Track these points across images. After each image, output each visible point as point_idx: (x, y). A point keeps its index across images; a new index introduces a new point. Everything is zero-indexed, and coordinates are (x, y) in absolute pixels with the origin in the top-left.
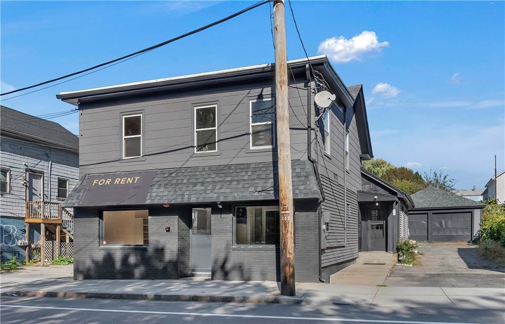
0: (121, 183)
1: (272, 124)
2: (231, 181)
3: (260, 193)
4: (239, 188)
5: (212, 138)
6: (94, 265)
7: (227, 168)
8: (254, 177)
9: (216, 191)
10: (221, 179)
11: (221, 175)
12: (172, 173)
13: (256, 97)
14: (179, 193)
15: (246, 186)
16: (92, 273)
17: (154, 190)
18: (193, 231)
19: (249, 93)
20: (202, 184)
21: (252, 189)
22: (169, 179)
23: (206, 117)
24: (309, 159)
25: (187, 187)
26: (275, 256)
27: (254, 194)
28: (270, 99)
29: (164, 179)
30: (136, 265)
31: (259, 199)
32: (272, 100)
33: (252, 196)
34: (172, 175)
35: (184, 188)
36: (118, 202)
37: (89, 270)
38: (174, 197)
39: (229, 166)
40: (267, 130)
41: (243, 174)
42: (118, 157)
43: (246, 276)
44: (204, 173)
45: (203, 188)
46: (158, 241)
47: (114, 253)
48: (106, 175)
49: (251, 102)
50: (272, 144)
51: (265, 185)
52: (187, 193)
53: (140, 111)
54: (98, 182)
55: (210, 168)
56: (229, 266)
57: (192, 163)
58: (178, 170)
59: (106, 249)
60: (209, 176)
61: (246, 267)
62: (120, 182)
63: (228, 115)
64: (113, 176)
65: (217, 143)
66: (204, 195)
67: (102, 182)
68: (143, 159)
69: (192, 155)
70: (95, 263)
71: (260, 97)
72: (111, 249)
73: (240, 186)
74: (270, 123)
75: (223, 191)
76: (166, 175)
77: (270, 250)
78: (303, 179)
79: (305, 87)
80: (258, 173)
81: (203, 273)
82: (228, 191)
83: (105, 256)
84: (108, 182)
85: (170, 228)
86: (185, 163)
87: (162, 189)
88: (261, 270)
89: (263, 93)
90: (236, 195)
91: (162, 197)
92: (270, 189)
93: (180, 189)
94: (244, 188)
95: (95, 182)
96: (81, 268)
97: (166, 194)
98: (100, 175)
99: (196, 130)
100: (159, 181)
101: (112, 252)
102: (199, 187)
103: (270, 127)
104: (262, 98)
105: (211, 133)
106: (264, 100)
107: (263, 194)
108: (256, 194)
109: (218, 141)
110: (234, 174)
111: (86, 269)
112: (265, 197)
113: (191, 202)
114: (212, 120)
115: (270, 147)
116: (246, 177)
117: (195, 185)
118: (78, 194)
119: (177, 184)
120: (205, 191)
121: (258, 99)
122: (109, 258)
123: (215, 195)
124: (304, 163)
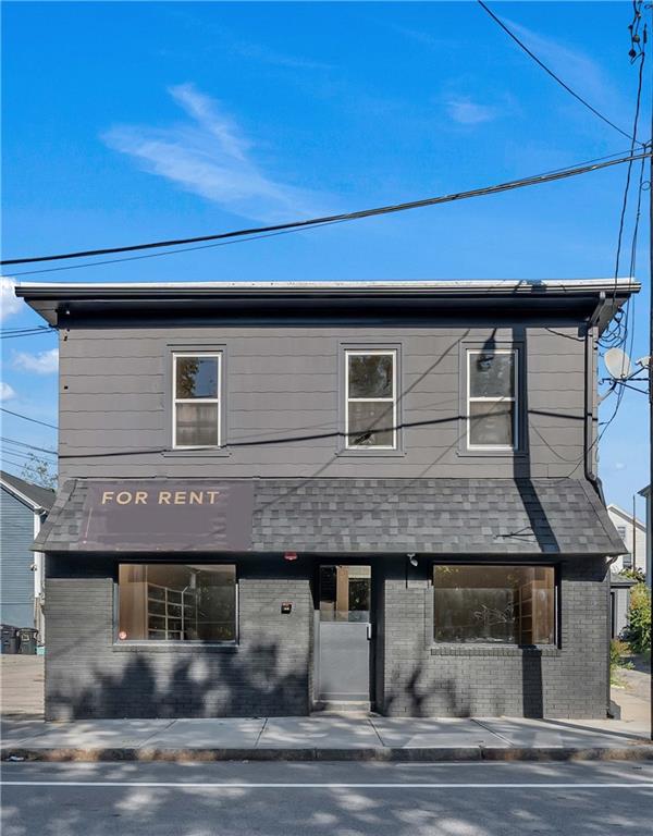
0: (176, 502)
1: (513, 403)
2: (437, 512)
3: (507, 539)
4: (459, 527)
5: (384, 420)
6: (99, 686)
7: (418, 484)
8: (483, 506)
9: (410, 530)
10: (414, 507)
11: (411, 499)
12: (296, 488)
13: (482, 345)
14: (326, 530)
15: (473, 523)
16: (96, 704)
17: (266, 522)
18: (321, 615)
19: (465, 335)
20: (375, 513)
21: (487, 531)
22: (293, 499)
23: (369, 375)
24: (588, 479)
25: (342, 519)
26: (521, 668)
27: (495, 541)
28: (509, 352)
29: (282, 500)
30: (208, 685)
31: (509, 552)
32: (513, 355)
33: (492, 544)
34: (299, 492)
35: (336, 521)
36: (185, 545)
37: (87, 696)
38: (318, 539)
39: (423, 482)
40: (503, 413)
41: (458, 498)
42: (159, 444)
43: (460, 706)
44: (370, 492)
45: (378, 523)
46: (261, 634)
47: (151, 660)
48: (133, 483)
49: (469, 353)
50: (513, 443)
51: (512, 523)
52: (346, 531)
53: (218, 347)
54: (115, 497)
55: (381, 482)
56: (423, 685)
57: (342, 470)
58: (308, 482)
59: (134, 650)
60: (384, 498)
61: (460, 688)
62: (172, 500)
63: (419, 377)
64: (153, 484)
65: (395, 432)
66: (386, 538)
67: (124, 498)
68: (225, 452)
69: (342, 452)
70: (106, 681)
71: (490, 344)
72: (145, 650)
73: (461, 523)
74: (509, 399)
75: (425, 531)
76: (284, 492)
77: (510, 654)
78: (586, 515)
79: (580, 336)
80: (490, 498)
81: (347, 703)
82: (437, 531)
83: (129, 664)
84: (142, 497)
85: (290, 606)
86: (325, 467)
87: (283, 521)
88: (491, 696)
89: (497, 338)
90: (457, 542)
91: (290, 536)
92: (525, 532)
93: (327, 522)
94: (469, 527)
95: (105, 497)
96: (66, 690)
97: (297, 532)
98: (115, 482)
99: (347, 400)
100: (269, 503)
101: (147, 655)
102: (368, 521)
103: (509, 408)
104: (494, 348)
105: (384, 409)
106: (497, 352)
107: (514, 541)
108: (500, 540)
109: (398, 428)
110: (440, 498)
111: (79, 695)
112: (520, 547)
113: (360, 551)
114: (383, 383)
115: (508, 448)
116: (467, 506)
117: (359, 515)
118: (69, 522)
119: (315, 512)
120: (386, 529)
121: (485, 348)
122: (140, 669)
123: (412, 540)
124: (579, 485)
